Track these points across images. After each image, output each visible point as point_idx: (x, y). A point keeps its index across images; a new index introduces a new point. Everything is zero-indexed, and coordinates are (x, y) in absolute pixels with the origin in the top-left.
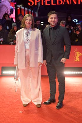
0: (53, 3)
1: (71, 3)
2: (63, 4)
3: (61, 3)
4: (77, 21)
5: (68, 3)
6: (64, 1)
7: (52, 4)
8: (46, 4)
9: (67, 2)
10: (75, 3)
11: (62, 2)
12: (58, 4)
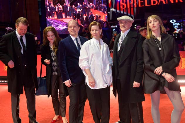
0: (148, 4)
1: (167, 3)
2: (159, 4)
3: (156, 4)
4: (175, 21)
5: (164, 3)
6: (160, 1)
7: (146, 5)
8: (140, 6)
9: (162, 2)
10: (172, 2)
11: (157, 2)
12: (152, 4)
